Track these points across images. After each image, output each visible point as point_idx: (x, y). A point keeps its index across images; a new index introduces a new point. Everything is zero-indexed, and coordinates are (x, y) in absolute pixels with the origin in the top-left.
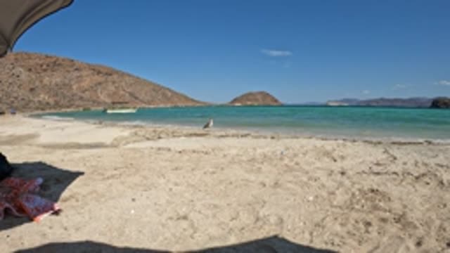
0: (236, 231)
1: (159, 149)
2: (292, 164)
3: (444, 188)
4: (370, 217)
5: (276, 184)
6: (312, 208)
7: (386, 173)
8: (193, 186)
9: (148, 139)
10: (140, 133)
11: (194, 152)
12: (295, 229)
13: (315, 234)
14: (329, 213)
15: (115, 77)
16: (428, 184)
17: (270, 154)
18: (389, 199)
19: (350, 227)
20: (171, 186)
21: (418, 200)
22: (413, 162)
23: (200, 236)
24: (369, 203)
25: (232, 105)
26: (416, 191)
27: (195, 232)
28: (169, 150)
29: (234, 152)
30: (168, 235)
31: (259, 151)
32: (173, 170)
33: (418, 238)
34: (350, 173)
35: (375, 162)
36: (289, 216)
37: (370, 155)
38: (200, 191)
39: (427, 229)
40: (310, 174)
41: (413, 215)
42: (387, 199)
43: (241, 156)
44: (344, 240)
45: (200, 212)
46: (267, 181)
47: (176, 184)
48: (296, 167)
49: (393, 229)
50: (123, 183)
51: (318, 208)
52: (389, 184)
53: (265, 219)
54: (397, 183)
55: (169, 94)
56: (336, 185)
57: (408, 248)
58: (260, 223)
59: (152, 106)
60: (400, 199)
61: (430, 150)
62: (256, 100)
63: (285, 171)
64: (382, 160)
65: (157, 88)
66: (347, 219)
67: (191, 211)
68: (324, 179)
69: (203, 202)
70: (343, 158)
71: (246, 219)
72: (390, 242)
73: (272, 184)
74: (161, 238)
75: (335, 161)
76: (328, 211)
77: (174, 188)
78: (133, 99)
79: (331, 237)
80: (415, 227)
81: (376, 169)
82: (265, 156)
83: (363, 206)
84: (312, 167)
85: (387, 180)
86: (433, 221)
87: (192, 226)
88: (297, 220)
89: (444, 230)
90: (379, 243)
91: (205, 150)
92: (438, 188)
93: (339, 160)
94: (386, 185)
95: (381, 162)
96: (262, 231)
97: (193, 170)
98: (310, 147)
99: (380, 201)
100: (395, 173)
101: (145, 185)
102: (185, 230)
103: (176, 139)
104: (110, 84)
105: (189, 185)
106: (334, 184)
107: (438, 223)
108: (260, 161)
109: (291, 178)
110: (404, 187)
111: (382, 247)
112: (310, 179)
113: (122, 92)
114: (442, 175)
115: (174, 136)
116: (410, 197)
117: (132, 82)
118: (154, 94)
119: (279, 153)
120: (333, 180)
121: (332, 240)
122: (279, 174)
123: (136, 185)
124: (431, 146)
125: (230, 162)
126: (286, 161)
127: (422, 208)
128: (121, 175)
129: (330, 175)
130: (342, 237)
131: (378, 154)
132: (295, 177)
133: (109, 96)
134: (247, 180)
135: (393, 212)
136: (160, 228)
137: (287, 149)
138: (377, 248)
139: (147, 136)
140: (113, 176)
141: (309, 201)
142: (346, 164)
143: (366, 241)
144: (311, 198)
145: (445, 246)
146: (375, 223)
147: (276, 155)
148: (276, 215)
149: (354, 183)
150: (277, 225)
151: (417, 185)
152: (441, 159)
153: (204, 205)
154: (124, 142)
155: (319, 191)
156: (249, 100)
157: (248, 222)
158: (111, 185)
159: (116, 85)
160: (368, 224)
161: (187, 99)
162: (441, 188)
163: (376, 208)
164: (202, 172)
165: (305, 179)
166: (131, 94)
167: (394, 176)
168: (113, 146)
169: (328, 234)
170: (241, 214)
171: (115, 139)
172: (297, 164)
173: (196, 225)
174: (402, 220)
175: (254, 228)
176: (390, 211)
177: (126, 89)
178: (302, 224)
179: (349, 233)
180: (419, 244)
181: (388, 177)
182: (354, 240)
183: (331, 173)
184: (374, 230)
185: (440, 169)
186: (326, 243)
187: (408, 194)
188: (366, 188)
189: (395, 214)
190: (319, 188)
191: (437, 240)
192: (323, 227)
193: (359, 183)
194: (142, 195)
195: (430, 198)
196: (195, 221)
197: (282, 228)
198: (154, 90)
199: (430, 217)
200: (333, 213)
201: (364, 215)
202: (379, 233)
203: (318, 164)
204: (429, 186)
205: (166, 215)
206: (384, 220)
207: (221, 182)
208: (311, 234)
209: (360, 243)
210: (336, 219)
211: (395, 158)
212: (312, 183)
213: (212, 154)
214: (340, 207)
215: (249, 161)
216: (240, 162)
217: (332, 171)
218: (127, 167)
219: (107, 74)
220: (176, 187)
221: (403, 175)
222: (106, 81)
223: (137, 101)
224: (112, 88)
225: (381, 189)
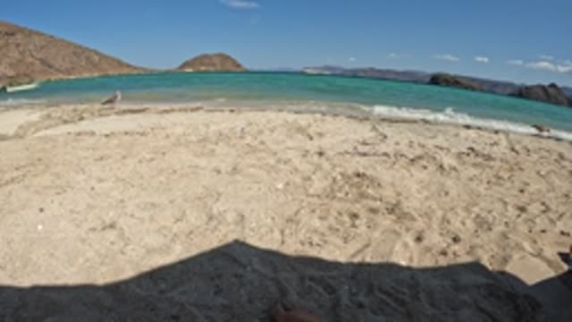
0: (183, 237)
1: (79, 134)
2: (255, 143)
3: (445, 173)
4: (356, 208)
5: (235, 170)
6: (282, 199)
7: (375, 154)
8: (123, 180)
9: (66, 122)
10: (54, 115)
11: (126, 133)
12: (260, 227)
13: (287, 232)
14: (304, 204)
15: (19, 37)
16: (425, 167)
17: (227, 131)
18: (379, 185)
19: (331, 220)
20: (93, 183)
21: (415, 187)
22: (406, 141)
23: (133, 250)
24: (354, 190)
25: (182, 71)
26: (412, 175)
27: (127, 245)
28: (93, 133)
29: (179, 130)
30: (90, 254)
31: (213, 128)
32: (96, 160)
33: (417, 231)
34: (330, 153)
35: (361, 140)
36: (252, 210)
37: (355, 132)
38: (133, 186)
39: (426, 220)
40: (279, 155)
41: (410, 205)
42: (376, 184)
43: (189, 135)
44: (326, 238)
45: (132, 216)
46: (223, 167)
47: (100, 180)
48: (262, 147)
49: (386, 221)
50: (27, 187)
51: (290, 197)
52: (379, 168)
53: (220, 218)
54: (388, 165)
55: (96, 58)
56: (312, 168)
57: (406, 245)
58: (214, 223)
59: (72, 77)
60: (393, 185)
61: (428, 129)
62: (214, 65)
63: (247, 153)
64: (370, 138)
65: (79, 51)
66: (328, 211)
67: (119, 216)
68: (296, 162)
69: (137, 201)
70: (320, 135)
71: (195, 218)
72: (383, 238)
73: (229, 169)
74: (81, 260)
75: (311, 138)
76: (303, 201)
77: (97, 186)
78: (47, 68)
79: (308, 235)
80: (413, 219)
81: (362, 149)
82: (221, 134)
83: (347, 194)
84: (282, 147)
85: (376, 162)
86: (433, 211)
87: (121, 235)
88: (262, 216)
89: (448, 222)
90: (370, 240)
91: (141, 130)
92: (438, 174)
93: (316, 138)
94: (375, 169)
95: (368, 142)
96: (217, 233)
97: (124, 157)
98: (280, 122)
99: (368, 187)
100: (386, 154)
101: (57, 187)
102: (112, 243)
103: (104, 119)
104: (13, 47)
105: (118, 179)
106: (309, 166)
107: (440, 213)
108: (214, 139)
109: (254, 162)
110: (397, 170)
111: (374, 244)
112: (279, 161)
113: (30, 59)
114: (441, 159)
115: (101, 115)
116: (405, 182)
117: (44, 43)
118: (75, 59)
119: (239, 129)
120: (308, 162)
121: (310, 238)
122: (239, 156)
123: (46, 188)
124: (428, 126)
125: (174, 145)
126: (248, 139)
127: (419, 196)
128: (24, 176)
129: (304, 156)
130: (323, 234)
131: (364, 131)
132: (259, 159)
133: (11, 65)
134: (196, 167)
135: (384, 200)
136: (79, 245)
137: (250, 124)
138: (367, 246)
139: (65, 117)
140: (13, 180)
141: (277, 190)
142: (325, 143)
143: (354, 238)
144: (280, 186)
145: (450, 241)
146: (363, 214)
147: (235, 133)
148: (235, 210)
149: (334, 166)
150: (237, 223)
151: (413, 169)
152: (440, 140)
153: (138, 206)
154: (33, 129)
155: (291, 176)
156: (202, 64)
157: (198, 223)
158: (10, 193)
159: (21, 49)
160: (355, 216)
161: (120, 64)
162: (441, 174)
163: (363, 196)
164: (136, 160)
165: (272, 161)
166: (43, 61)
167: (385, 158)
168: (18, 136)
169: (303, 231)
170: (188, 212)
171: (21, 127)
172: (262, 143)
173: (127, 234)
174: (397, 211)
175: (206, 229)
176: (381, 200)
177: (34, 54)
178: (269, 220)
179: (330, 228)
180: (419, 239)
181: (376, 158)
182: (338, 236)
183: (306, 154)
184: (361, 223)
185: (439, 151)
186: (302, 243)
187: (403, 178)
188: (350, 172)
189: (387, 203)
190: (292, 173)
191: (441, 234)
192: (298, 223)
193: (340, 166)
194: (52, 202)
195: (429, 184)
196: (126, 228)
197: (243, 227)
198: (75, 53)
199: (430, 207)
200: (309, 203)
201: (348, 205)
202: (369, 227)
203: (290, 143)
204: (426, 171)
205: (86, 226)
206: (373, 211)
207: (161, 171)
208: (282, 232)
209: (346, 240)
210: (313, 211)
211: (385, 137)
212: (282, 166)
213: (151, 135)
214: (319, 196)
215: (199, 141)
216: (187, 144)
217: (307, 151)
218: (33, 164)
219: (7, 34)
220: (102, 185)
221: (395, 156)
222: (7, 45)
223: (52, 70)
224: (15, 54)
225: (369, 172)
